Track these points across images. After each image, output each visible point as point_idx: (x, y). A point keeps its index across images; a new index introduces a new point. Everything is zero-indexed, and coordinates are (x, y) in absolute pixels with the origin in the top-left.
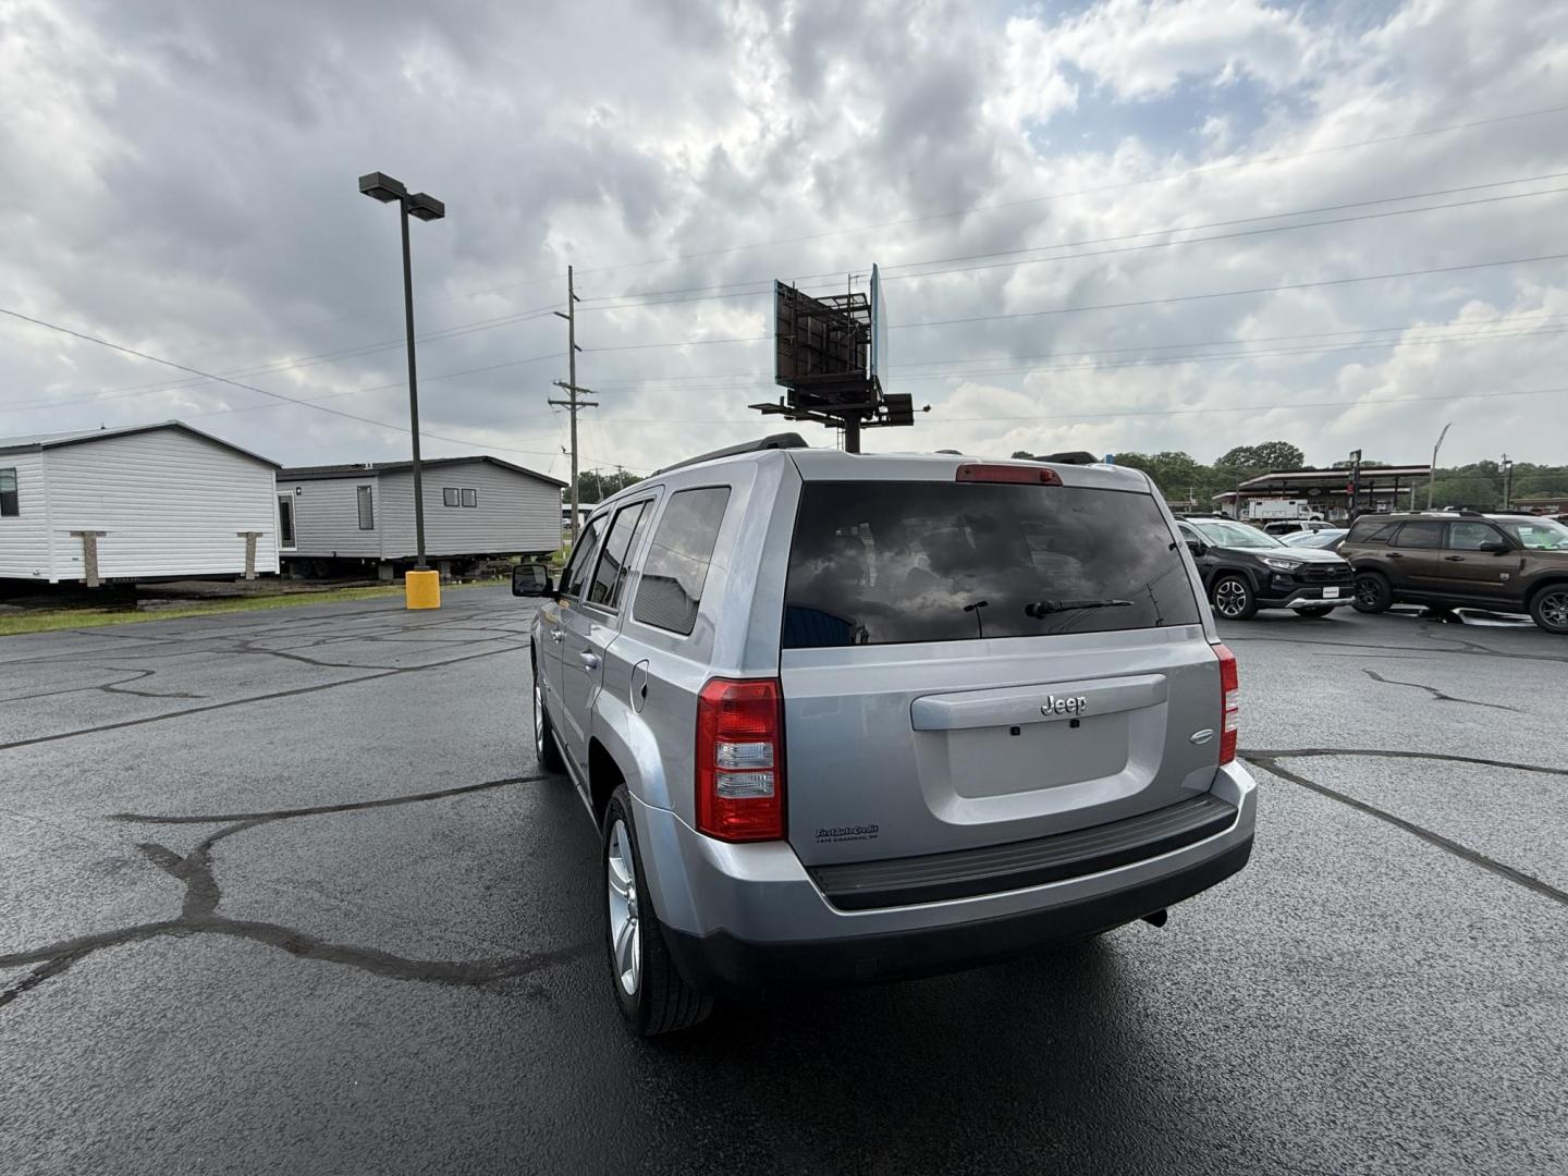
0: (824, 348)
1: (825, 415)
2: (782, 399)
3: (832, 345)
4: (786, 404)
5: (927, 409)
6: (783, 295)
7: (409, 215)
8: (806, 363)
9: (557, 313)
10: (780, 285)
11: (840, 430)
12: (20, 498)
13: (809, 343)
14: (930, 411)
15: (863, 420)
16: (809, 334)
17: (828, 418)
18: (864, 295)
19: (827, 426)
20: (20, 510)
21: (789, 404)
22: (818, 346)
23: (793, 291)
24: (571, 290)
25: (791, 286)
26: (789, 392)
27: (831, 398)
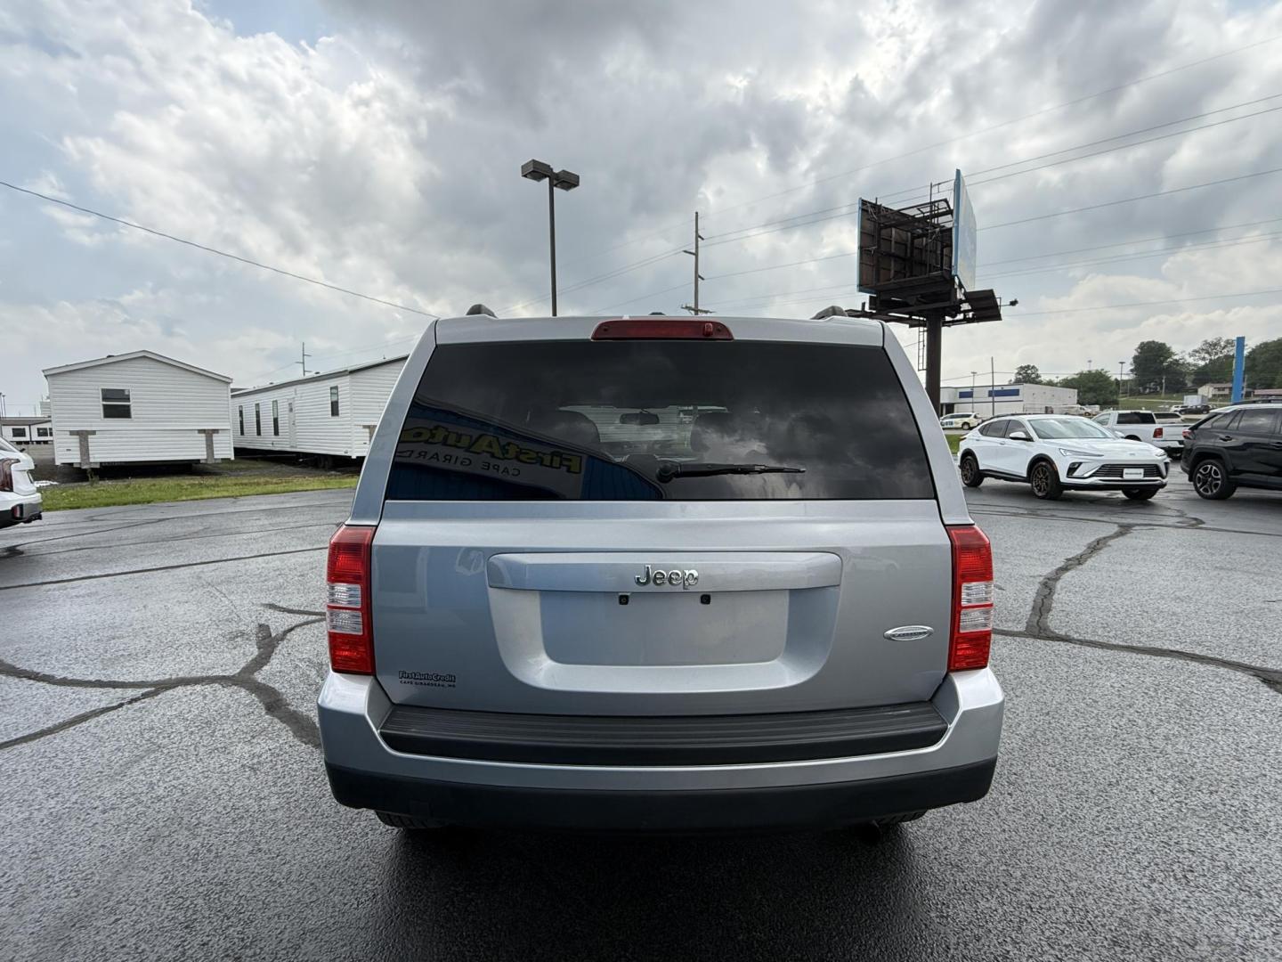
0: (909, 255)
1: (907, 316)
2: (864, 304)
3: (916, 252)
4: (867, 309)
5: (1013, 303)
6: (867, 211)
7: (555, 188)
8: (890, 270)
9: (685, 252)
10: (864, 203)
11: (922, 329)
12: (340, 405)
13: (893, 251)
14: (1017, 305)
15: (948, 319)
16: (893, 243)
17: (910, 318)
18: (946, 201)
19: (911, 326)
20: (340, 412)
21: (870, 309)
22: (902, 255)
23: (875, 206)
24: (697, 231)
25: (874, 202)
26: (871, 297)
27: (912, 300)
